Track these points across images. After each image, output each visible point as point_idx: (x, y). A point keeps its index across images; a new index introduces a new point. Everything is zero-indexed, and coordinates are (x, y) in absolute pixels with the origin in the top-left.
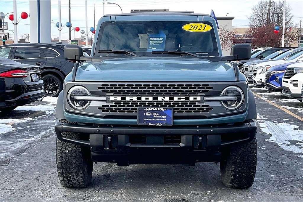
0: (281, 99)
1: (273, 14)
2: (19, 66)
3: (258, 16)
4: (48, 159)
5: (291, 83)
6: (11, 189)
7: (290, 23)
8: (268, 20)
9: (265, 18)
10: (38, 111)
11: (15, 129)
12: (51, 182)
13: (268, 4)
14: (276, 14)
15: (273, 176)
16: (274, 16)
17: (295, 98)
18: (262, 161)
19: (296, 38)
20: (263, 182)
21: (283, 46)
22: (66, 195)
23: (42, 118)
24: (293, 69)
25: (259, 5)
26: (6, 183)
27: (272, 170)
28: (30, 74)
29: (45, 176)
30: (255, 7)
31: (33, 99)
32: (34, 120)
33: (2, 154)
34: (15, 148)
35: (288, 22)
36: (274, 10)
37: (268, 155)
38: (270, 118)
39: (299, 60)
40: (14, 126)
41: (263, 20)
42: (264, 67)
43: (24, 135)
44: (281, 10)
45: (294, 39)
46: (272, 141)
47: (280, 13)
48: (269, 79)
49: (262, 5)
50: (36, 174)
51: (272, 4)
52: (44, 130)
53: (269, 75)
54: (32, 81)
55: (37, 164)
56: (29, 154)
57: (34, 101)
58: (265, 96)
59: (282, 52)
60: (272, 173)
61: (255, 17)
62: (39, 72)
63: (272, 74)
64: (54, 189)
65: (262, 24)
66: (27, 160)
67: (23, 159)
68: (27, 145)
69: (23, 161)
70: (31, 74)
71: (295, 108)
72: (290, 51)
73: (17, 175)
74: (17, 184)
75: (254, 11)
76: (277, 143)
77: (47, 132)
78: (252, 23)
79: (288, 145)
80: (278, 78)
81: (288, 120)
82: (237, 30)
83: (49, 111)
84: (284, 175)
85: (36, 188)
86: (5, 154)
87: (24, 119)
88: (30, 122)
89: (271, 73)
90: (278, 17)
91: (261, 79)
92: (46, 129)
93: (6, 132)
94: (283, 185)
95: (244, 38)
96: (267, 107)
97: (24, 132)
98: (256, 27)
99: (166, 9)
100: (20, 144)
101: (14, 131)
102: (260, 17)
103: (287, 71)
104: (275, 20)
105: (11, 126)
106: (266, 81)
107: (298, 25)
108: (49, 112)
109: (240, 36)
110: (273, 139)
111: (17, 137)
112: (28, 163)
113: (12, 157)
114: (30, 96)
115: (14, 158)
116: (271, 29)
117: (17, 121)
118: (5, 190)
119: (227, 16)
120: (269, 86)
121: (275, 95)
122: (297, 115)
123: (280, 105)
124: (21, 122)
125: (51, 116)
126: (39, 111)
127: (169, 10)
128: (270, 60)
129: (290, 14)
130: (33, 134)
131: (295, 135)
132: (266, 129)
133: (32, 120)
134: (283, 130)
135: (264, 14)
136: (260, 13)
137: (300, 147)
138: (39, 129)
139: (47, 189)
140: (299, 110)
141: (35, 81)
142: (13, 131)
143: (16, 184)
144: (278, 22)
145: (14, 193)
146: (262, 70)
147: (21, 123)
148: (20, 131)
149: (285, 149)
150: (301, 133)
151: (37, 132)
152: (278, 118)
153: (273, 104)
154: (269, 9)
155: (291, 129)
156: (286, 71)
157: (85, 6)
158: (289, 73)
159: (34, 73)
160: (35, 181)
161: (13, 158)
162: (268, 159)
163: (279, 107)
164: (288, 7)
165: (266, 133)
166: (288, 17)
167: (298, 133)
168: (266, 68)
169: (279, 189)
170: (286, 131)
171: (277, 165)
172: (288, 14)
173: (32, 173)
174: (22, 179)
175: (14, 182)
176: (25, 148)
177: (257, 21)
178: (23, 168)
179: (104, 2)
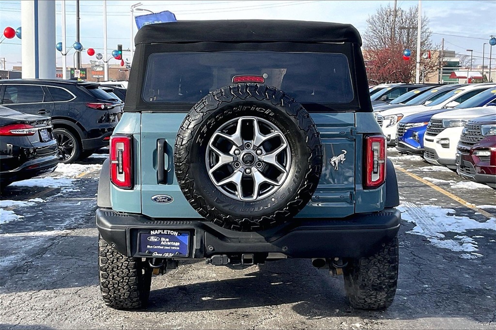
0: (421, 167)
1: (401, 28)
2: (20, 118)
3: (377, 31)
4: (85, 263)
5: (438, 142)
6: (43, 310)
7: (428, 43)
8: (392, 38)
9: (388, 35)
10: (47, 187)
11: (21, 217)
13: (392, 13)
14: (404, 28)
15: (427, 286)
16: (401, 32)
17: (445, 165)
18: (407, 264)
20: (413, 295)
21: (417, 80)
22: (128, 318)
23: (57, 198)
24: (440, 121)
25: (377, 15)
26: (32, 300)
27: (424, 277)
28: (39, 130)
30: (373, 18)
31: (42, 169)
32: (45, 202)
33: (13, 257)
34: (31, 247)
35: (424, 41)
36: (401, 22)
37: (414, 255)
38: (409, 197)
40: (17, 211)
41: (385, 38)
42: (393, 116)
43: (37, 226)
44: (413, 23)
45: (434, 68)
46: (418, 234)
47: (411, 27)
48: (402, 135)
51: (398, 13)
52: (67, 218)
53: (402, 129)
54: (41, 141)
55: (71, 271)
56: (54, 256)
57: (43, 172)
58: (397, 162)
60: (425, 282)
61: (372, 34)
62: (50, 127)
63: (407, 128)
65: (383, 44)
66: (53, 265)
67: (47, 264)
68: (46, 241)
69: (49, 266)
71: (444, 181)
72: (432, 91)
73: (46, 288)
74: (50, 302)
75: (371, 23)
76: (425, 236)
77: (73, 221)
79: (441, 239)
80: (417, 134)
81: (436, 199)
83: (66, 187)
84: (442, 285)
85: (80, 307)
86: (18, 256)
87: (30, 200)
88: (40, 204)
89: (406, 126)
90: (408, 34)
91: (389, 136)
92: (69, 216)
93: (7, 222)
94: (443, 299)
96: (402, 179)
97: (35, 221)
98: (373, 49)
100: (36, 240)
101: (20, 220)
102: (380, 34)
103: (432, 124)
104: (403, 38)
105: (14, 213)
106: (398, 138)
107: (440, 46)
108: (66, 189)
110: (418, 230)
111: (28, 229)
112: (57, 270)
113: (30, 260)
114: (38, 165)
115: (33, 263)
116: (398, 53)
117: (21, 204)
118: (34, 310)
120: (403, 146)
121: (412, 159)
122: (449, 192)
123: (421, 177)
124: (26, 205)
125: (70, 195)
126: (49, 187)
128: (401, 104)
129: (427, 29)
130: (51, 224)
131: (450, 223)
132: (406, 215)
133: (43, 202)
134: (432, 216)
135: (386, 30)
136: (379, 28)
137: (459, 243)
138: (58, 217)
139: (97, 308)
140: (451, 184)
141: (45, 141)
142: (18, 220)
143: (48, 302)
144: (408, 41)
145: (49, 315)
146: (391, 120)
147: (27, 207)
148: (29, 219)
149: (439, 246)
150: (459, 221)
151: (56, 221)
152: (421, 197)
153: (410, 174)
154: (394, 21)
155: (444, 215)
156: (429, 124)
157: (103, 14)
158: (436, 127)
159: (44, 129)
160: (76, 297)
161: (31, 262)
162: (415, 261)
163: (420, 179)
165: (407, 222)
166: (424, 34)
167: (455, 221)
168: (396, 117)
169: (438, 306)
170: (436, 217)
171: (430, 269)
173: (67, 285)
174: (55, 294)
175: (45, 298)
176: (45, 247)
177: (375, 40)
178: (51, 278)
179: (132, 10)
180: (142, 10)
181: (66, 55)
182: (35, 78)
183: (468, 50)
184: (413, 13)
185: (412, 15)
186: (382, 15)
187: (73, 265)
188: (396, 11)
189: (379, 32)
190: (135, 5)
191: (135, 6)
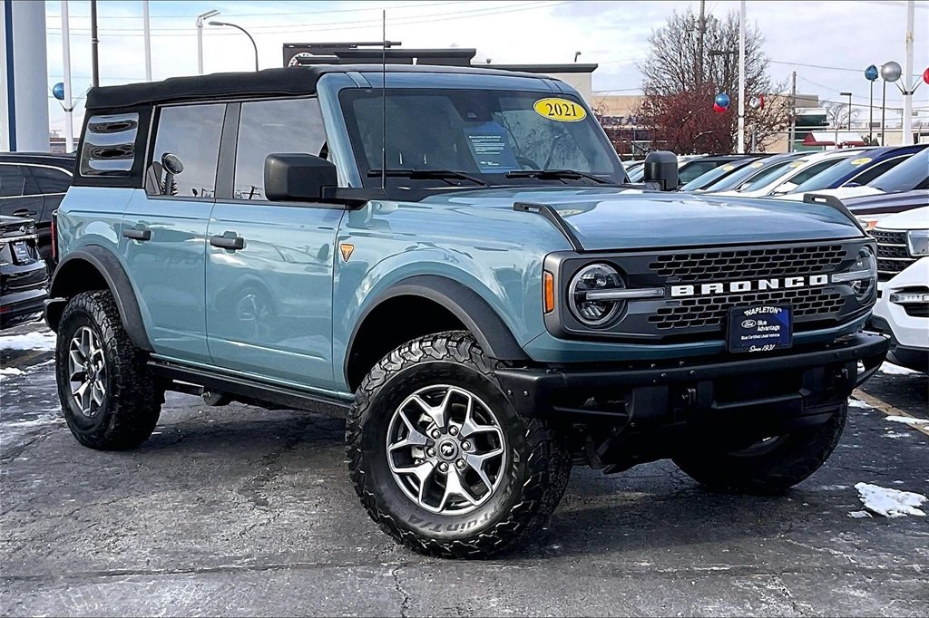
1: (712, 53)
3: (669, 59)
6: (8, 541)
7: (763, 80)
8: (698, 72)
9: (689, 67)
10: (30, 351)
12: (111, 520)
13: (696, 25)
14: (718, 53)
16: (713, 61)
19: (778, 126)
21: (741, 150)
23: (48, 367)
25: (668, 28)
29: (94, 508)
30: (659, 35)
31: (18, 314)
32: (24, 373)
35: (755, 77)
36: (713, 42)
39: (776, 190)
41: (682, 72)
43: (7, 414)
44: (734, 43)
45: (774, 128)
47: (732, 50)
49: (678, 27)
50: (68, 505)
51: (707, 25)
54: (16, 262)
56: (34, 460)
57: (20, 321)
59: (732, 168)
61: (659, 64)
62: (33, 236)
64: (124, 536)
65: (680, 84)
66: (33, 473)
67: (21, 471)
68: (22, 437)
69: (22, 475)
70: (12, 243)
72: (754, 166)
73: (17, 509)
74: (24, 528)
75: (656, 44)
78: (650, 81)
82: (607, 103)
85: (76, 536)
88: (14, 378)
90: (726, 65)
95: (628, 127)
97: (5, 406)
98: (662, 94)
99: (392, 41)
100: (3, 435)
102: (674, 65)
104: (717, 72)
107: (785, 85)
109: (617, 120)
112: (39, 481)
114: (11, 306)
116: (706, 100)
119: (578, 62)
126: (34, 349)
127: (400, 44)
128: (699, 190)
129: (762, 53)
130: (33, 409)
133: (21, 374)
135: (685, 56)
136: (672, 52)
138: (48, 397)
139: (107, 536)
141: (24, 264)
143: (19, 529)
144: (726, 78)
145: (19, 548)
151: (42, 404)
154: (700, 40)
157: (143, 33)
159: (20, 241)
160: (70, 520)
164: (753, 32)
166: (755, 62)
172: (756, 55)
173: (56, 503)
174: (33, 518)
175: (13, 524)
176: (19, 445)
177: (666, 76)
178: (27, 492)
179: (201, 23)
180: (222, 24)
181: (71, 110)
182: (8, 151)
183: (842, 94)
184: (734, 24)
185: (734, 29)
186: (676, 29)
187: (69, 472)
188: (703, 21)
189: (672, 60)
190: (206, 14)
191: (205, 16)
